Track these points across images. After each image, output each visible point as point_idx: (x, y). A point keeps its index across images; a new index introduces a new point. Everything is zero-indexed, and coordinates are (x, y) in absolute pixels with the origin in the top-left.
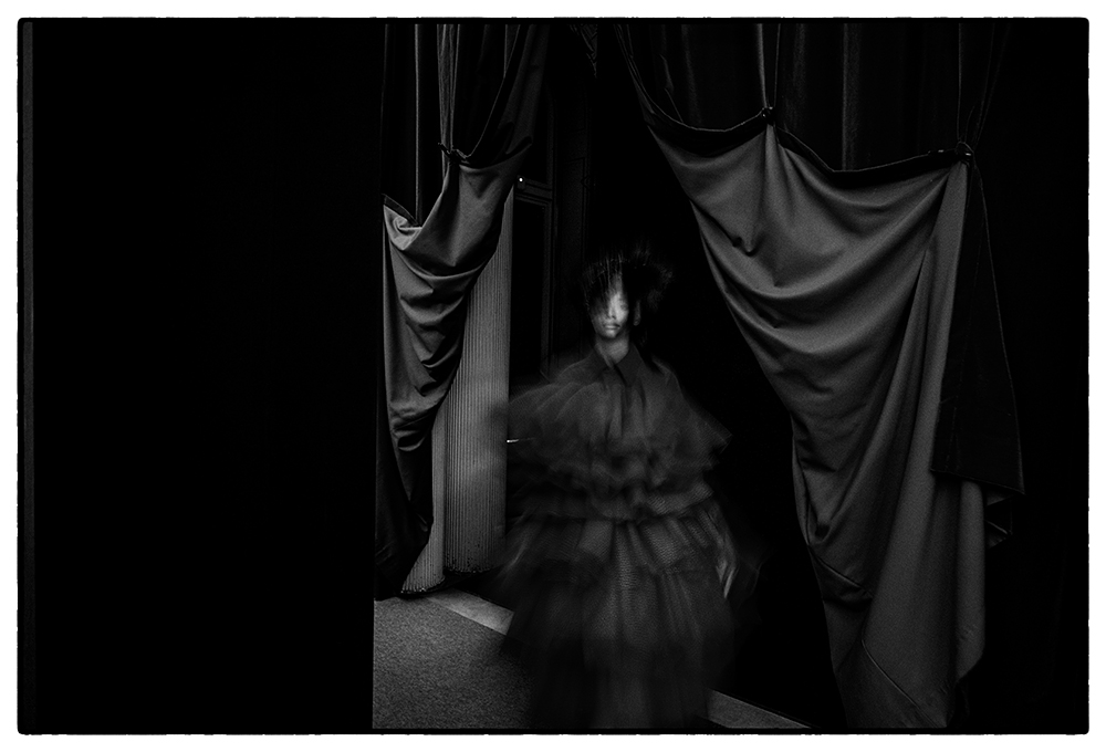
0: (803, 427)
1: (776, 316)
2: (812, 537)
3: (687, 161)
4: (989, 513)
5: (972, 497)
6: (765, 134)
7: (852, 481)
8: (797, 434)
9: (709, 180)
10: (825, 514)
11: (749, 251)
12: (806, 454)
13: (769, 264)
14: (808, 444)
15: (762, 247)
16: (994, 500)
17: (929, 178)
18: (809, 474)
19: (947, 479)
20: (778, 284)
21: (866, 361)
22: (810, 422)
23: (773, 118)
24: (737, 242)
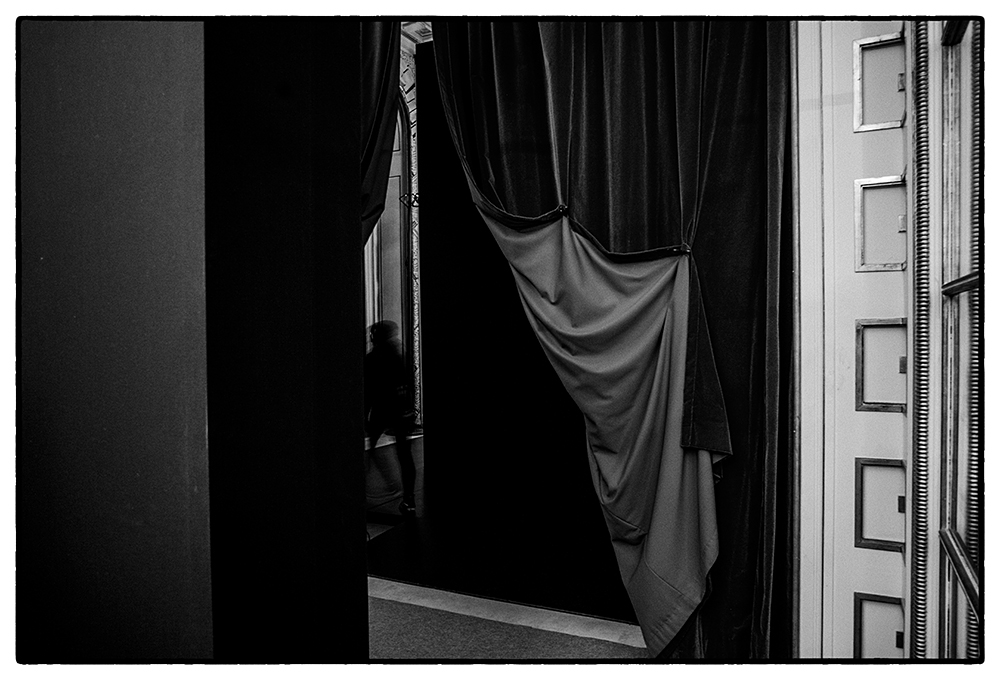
0: (593, 423)
1: (574, 348)
2: (605, 498)
3: (507, 235)
4: (715, 468)
5: (705, 458)
6: (562, 222)
7: (629, 459)
8: (589, 428)
9: (522, 250)
10: (614, 482)
11: (553, 301)
12: (596, 442)
13: (568, 312)
14: (597, 435)
15: (562, 300)
16: (717, 459)
17: (667, 261)
18: (600, 456)
19: (690, 450)
20: (575, 326)
21: (633, 378)
22: (597, 419)
23: (567, 213)
24: (545, 295)
